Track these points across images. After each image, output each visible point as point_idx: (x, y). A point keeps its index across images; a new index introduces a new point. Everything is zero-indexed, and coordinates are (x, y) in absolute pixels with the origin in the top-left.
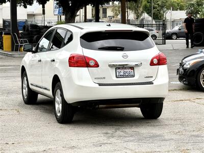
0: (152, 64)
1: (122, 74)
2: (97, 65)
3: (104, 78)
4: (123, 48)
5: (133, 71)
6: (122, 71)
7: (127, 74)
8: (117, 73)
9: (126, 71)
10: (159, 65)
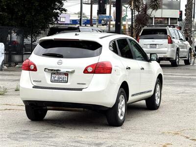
0: (86, 71)
1: (56, 79)
2: (35, 69)
3: (40, 81)
4: (62, 55)
5: (67, 77)
6: (57, 76)
7: (61, 80)
8: (52, 78)
9: (60, 76)
10: (94, 73)
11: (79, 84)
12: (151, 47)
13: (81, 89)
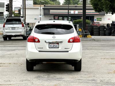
0: (69, 42)
1: (52, 46)
2: (39, 41)
3: (42, 48)
4: (54, 33)
5: (58, 45)
6: (52, 45)
7: (55, 47)
8: (50, 46)
9: (54, 45)
10: (73, 42)
11: (66, 48)
12: (12, 29)
13: (68, 52)
